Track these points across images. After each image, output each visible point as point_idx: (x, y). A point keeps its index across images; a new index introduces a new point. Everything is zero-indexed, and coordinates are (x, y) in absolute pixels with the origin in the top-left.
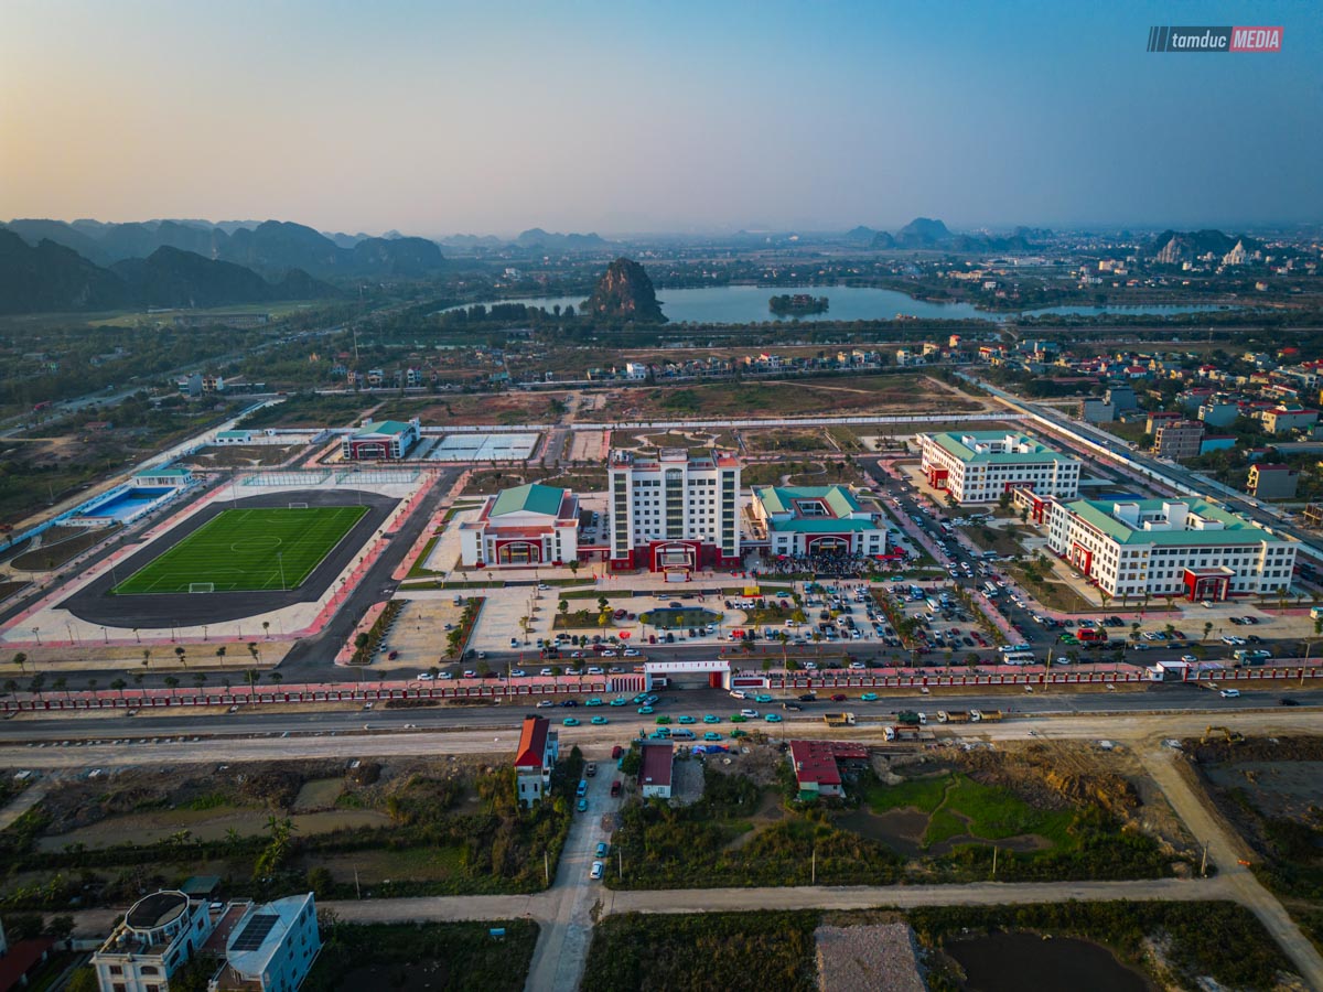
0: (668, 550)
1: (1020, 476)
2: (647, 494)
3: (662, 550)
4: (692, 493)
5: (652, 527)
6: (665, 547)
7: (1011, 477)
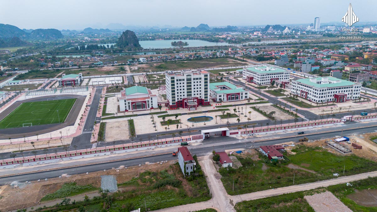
0: (188, 101)
1: (275, 77)
2: (180, 83)
3: (186, 101)
4: (194, 82)
5: (182, 94)
6: (187, 100)
7: (272, 77)
